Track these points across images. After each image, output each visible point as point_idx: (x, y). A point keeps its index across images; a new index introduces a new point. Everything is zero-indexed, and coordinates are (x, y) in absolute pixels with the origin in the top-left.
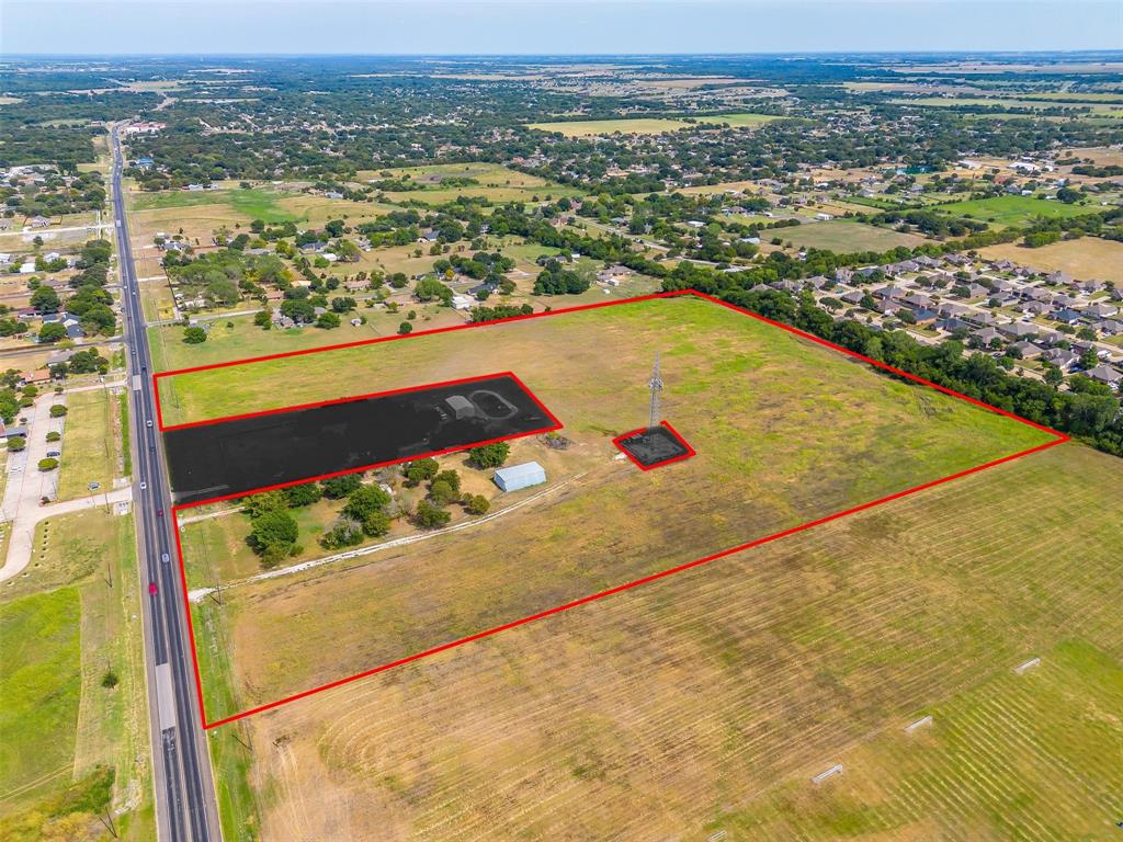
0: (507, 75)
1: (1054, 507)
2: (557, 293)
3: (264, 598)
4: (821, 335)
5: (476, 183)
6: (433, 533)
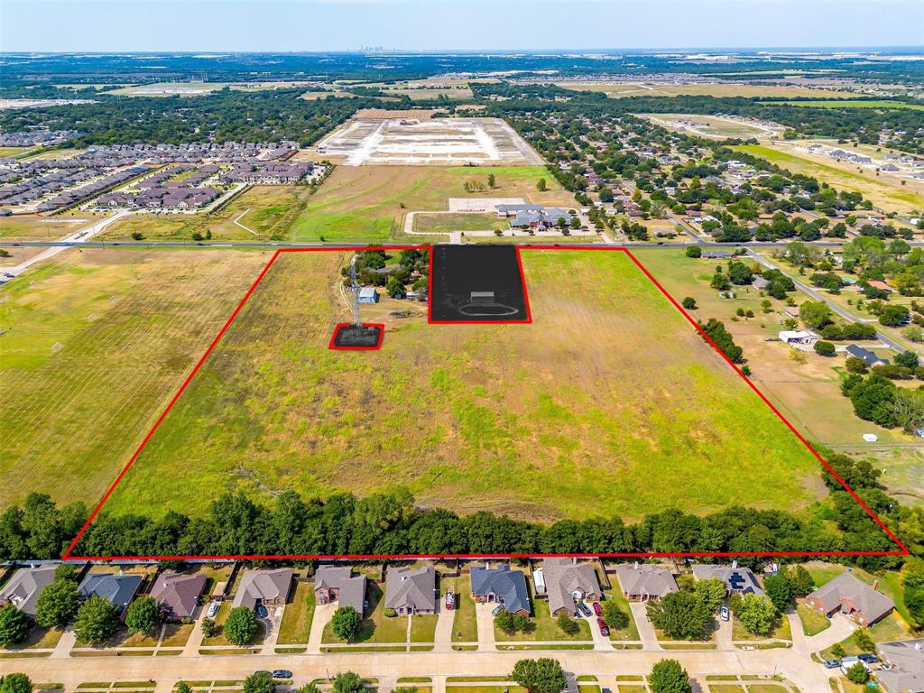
1: (72, 435)
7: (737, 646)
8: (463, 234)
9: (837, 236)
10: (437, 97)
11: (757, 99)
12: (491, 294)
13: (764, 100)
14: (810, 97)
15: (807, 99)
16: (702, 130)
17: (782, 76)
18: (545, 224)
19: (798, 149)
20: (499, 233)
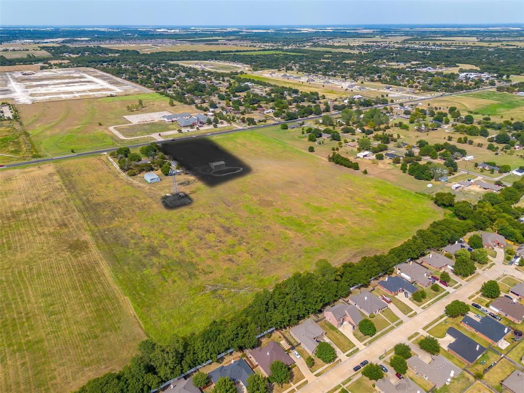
6: (121, 172)
7: (484, 270)
8: (160, 135)
9: (327, 111)
10: (26, 56)
11: (219, 52)
12: (223, 162)
13: (222, 52)
14: (242, 50)
15: (241, 51)
16: (212, 68)
17: (217, 40)
18: (201, 123)
19: (266, 75)
20: (180, 131)
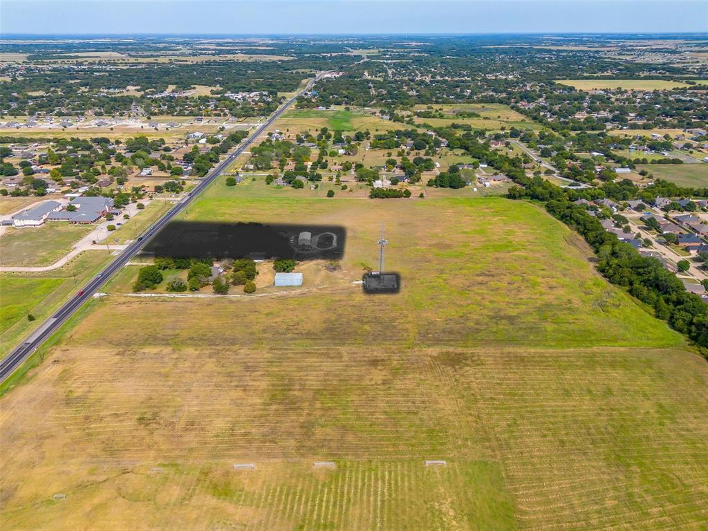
0: (589, 47)
1: (607, 385)
2: (442, 186)
3: (120, 303)
4: (587, 239)
5: (478, 116)
6: (219, 296)
